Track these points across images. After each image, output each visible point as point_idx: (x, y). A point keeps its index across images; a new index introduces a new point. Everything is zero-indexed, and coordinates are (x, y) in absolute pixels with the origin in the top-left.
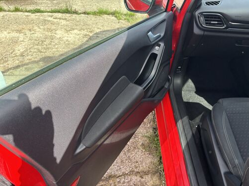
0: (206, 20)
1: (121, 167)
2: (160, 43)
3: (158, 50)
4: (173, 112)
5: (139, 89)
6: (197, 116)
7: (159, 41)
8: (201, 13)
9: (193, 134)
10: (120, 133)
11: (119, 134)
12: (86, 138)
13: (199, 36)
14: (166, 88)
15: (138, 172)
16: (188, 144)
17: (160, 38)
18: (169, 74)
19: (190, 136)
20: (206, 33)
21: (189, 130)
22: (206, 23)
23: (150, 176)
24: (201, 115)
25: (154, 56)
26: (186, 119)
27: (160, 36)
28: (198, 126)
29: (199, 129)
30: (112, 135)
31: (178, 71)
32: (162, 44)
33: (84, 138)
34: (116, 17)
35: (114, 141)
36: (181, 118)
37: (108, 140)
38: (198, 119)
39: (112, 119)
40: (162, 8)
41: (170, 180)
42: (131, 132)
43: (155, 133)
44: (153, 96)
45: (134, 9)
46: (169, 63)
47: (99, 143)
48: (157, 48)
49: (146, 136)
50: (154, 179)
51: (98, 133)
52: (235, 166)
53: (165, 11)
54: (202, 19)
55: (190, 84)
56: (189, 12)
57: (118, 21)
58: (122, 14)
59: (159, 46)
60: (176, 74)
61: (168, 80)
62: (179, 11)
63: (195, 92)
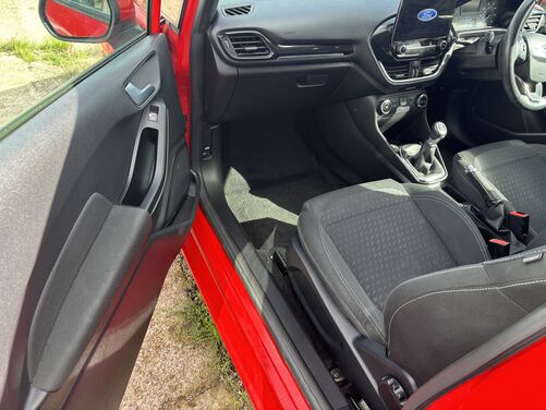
0: (235, 46)
1: (139, 403)
2: (157, 104)
3: (156, 120)
4: (221, 242)
5: (140, 214)
6: (267, 236)
7: (154, 99)
8: (223, 32)
9: (269, 273)
10: (121, 329)
11: (119, 331)
12: (38, 371)
13: (229, 78)
14: (193, 198)
15: (181, 398)
16: (266, 298)
17: (154, 94)
18: (191, 166)
19: (265, 280)
20: (242, 71)
21: (261, 268)
22: (238, 52)
23: (208, 393)
24: (273, 233)
25: (151, 135)
26: (248, 249)
27: (152, 89)
28: (275, 255)
29: (276, 261)
30: (104, 339)
31: (207, 156)
32: (162, 106)
33: (34, 374)
34: (19, 55)
35: (111, 353)
36: (240, 251)
37: (96, 355)
38: (270, 243)
39: (96, 303)
40: (138, 27)
41: (253, 383)
42: (145, 316)
43: (193, 299)
44: (170, 222)
45: (70, 35)
46: (185, 143)
47: (77, 371)
48: (152, 116)
49: (176, 313)
50: (218, 397)
51: (70, 348)
52: (366, 322)
53: (148, 34)
54: (227, 43)
55: (235, 178)
56: (199, 32)
57: (26, 65)
58: (32, 48)
59: (156, 110)
60: (204, 164)
61: (193, 179)
62: (176, 31)
63: (250, 192)
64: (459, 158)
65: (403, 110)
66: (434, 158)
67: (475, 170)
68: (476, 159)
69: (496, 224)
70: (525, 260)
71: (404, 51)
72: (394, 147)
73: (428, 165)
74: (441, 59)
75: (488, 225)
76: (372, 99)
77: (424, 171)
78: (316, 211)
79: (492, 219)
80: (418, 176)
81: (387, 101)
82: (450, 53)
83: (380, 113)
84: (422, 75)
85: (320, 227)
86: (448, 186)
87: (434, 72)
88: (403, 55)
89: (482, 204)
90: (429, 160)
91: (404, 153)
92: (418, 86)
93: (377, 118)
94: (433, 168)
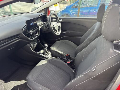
63: (5, 82)
64: (51, 49)
65: (36, 44)
66: (47, 51)
67: (56, 50)
68: (54, 48)
69: (65, 59)
70: (93, 71)
71: (31, 32)
72: (38, 53)
73: (47, 53)
74: (38, 31)
75: (64, 60)
76: (28, 45)
77: (47, 55)
78: (30, 79)
79: (64, 58)
80: (46, 56)
81: (32, 44)
82: (39, 30)
83: (31, 47)
84: (36, 36)
85: (34, 82)
86: (53, 55)
87: (38, 34)
88: (31, 33)
89: (61, 56)
90: (46, 52)
91: (41, 53)
92: (37, 38)
93: (31, 48)
94: (48, 53)
